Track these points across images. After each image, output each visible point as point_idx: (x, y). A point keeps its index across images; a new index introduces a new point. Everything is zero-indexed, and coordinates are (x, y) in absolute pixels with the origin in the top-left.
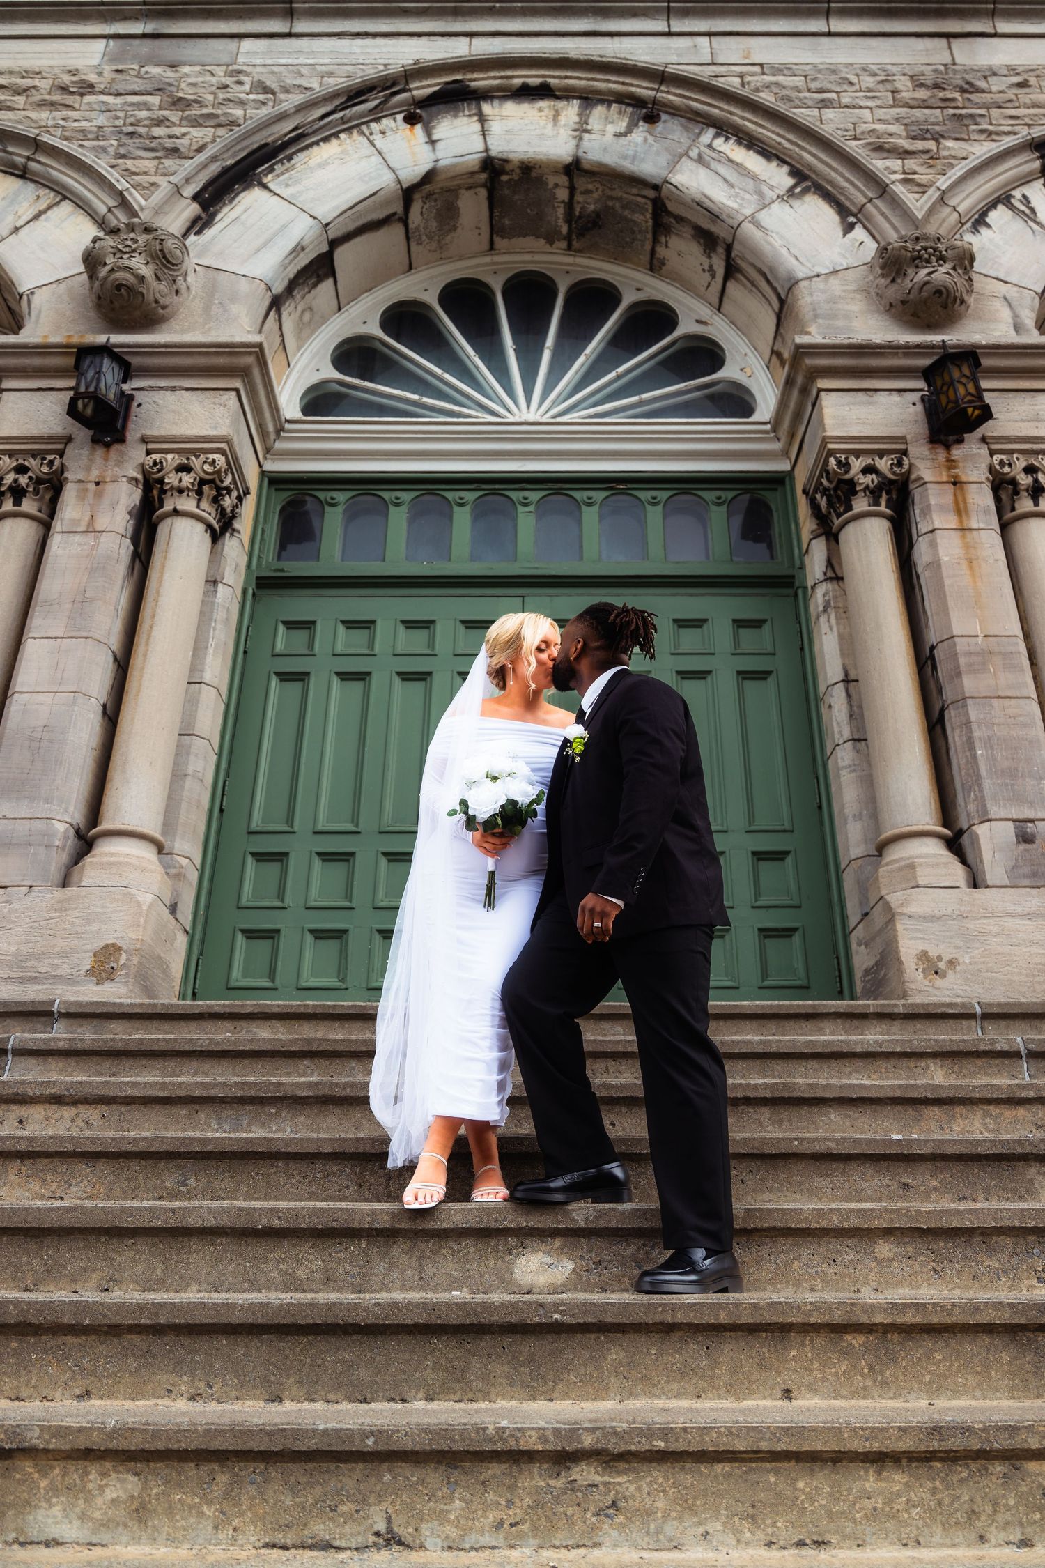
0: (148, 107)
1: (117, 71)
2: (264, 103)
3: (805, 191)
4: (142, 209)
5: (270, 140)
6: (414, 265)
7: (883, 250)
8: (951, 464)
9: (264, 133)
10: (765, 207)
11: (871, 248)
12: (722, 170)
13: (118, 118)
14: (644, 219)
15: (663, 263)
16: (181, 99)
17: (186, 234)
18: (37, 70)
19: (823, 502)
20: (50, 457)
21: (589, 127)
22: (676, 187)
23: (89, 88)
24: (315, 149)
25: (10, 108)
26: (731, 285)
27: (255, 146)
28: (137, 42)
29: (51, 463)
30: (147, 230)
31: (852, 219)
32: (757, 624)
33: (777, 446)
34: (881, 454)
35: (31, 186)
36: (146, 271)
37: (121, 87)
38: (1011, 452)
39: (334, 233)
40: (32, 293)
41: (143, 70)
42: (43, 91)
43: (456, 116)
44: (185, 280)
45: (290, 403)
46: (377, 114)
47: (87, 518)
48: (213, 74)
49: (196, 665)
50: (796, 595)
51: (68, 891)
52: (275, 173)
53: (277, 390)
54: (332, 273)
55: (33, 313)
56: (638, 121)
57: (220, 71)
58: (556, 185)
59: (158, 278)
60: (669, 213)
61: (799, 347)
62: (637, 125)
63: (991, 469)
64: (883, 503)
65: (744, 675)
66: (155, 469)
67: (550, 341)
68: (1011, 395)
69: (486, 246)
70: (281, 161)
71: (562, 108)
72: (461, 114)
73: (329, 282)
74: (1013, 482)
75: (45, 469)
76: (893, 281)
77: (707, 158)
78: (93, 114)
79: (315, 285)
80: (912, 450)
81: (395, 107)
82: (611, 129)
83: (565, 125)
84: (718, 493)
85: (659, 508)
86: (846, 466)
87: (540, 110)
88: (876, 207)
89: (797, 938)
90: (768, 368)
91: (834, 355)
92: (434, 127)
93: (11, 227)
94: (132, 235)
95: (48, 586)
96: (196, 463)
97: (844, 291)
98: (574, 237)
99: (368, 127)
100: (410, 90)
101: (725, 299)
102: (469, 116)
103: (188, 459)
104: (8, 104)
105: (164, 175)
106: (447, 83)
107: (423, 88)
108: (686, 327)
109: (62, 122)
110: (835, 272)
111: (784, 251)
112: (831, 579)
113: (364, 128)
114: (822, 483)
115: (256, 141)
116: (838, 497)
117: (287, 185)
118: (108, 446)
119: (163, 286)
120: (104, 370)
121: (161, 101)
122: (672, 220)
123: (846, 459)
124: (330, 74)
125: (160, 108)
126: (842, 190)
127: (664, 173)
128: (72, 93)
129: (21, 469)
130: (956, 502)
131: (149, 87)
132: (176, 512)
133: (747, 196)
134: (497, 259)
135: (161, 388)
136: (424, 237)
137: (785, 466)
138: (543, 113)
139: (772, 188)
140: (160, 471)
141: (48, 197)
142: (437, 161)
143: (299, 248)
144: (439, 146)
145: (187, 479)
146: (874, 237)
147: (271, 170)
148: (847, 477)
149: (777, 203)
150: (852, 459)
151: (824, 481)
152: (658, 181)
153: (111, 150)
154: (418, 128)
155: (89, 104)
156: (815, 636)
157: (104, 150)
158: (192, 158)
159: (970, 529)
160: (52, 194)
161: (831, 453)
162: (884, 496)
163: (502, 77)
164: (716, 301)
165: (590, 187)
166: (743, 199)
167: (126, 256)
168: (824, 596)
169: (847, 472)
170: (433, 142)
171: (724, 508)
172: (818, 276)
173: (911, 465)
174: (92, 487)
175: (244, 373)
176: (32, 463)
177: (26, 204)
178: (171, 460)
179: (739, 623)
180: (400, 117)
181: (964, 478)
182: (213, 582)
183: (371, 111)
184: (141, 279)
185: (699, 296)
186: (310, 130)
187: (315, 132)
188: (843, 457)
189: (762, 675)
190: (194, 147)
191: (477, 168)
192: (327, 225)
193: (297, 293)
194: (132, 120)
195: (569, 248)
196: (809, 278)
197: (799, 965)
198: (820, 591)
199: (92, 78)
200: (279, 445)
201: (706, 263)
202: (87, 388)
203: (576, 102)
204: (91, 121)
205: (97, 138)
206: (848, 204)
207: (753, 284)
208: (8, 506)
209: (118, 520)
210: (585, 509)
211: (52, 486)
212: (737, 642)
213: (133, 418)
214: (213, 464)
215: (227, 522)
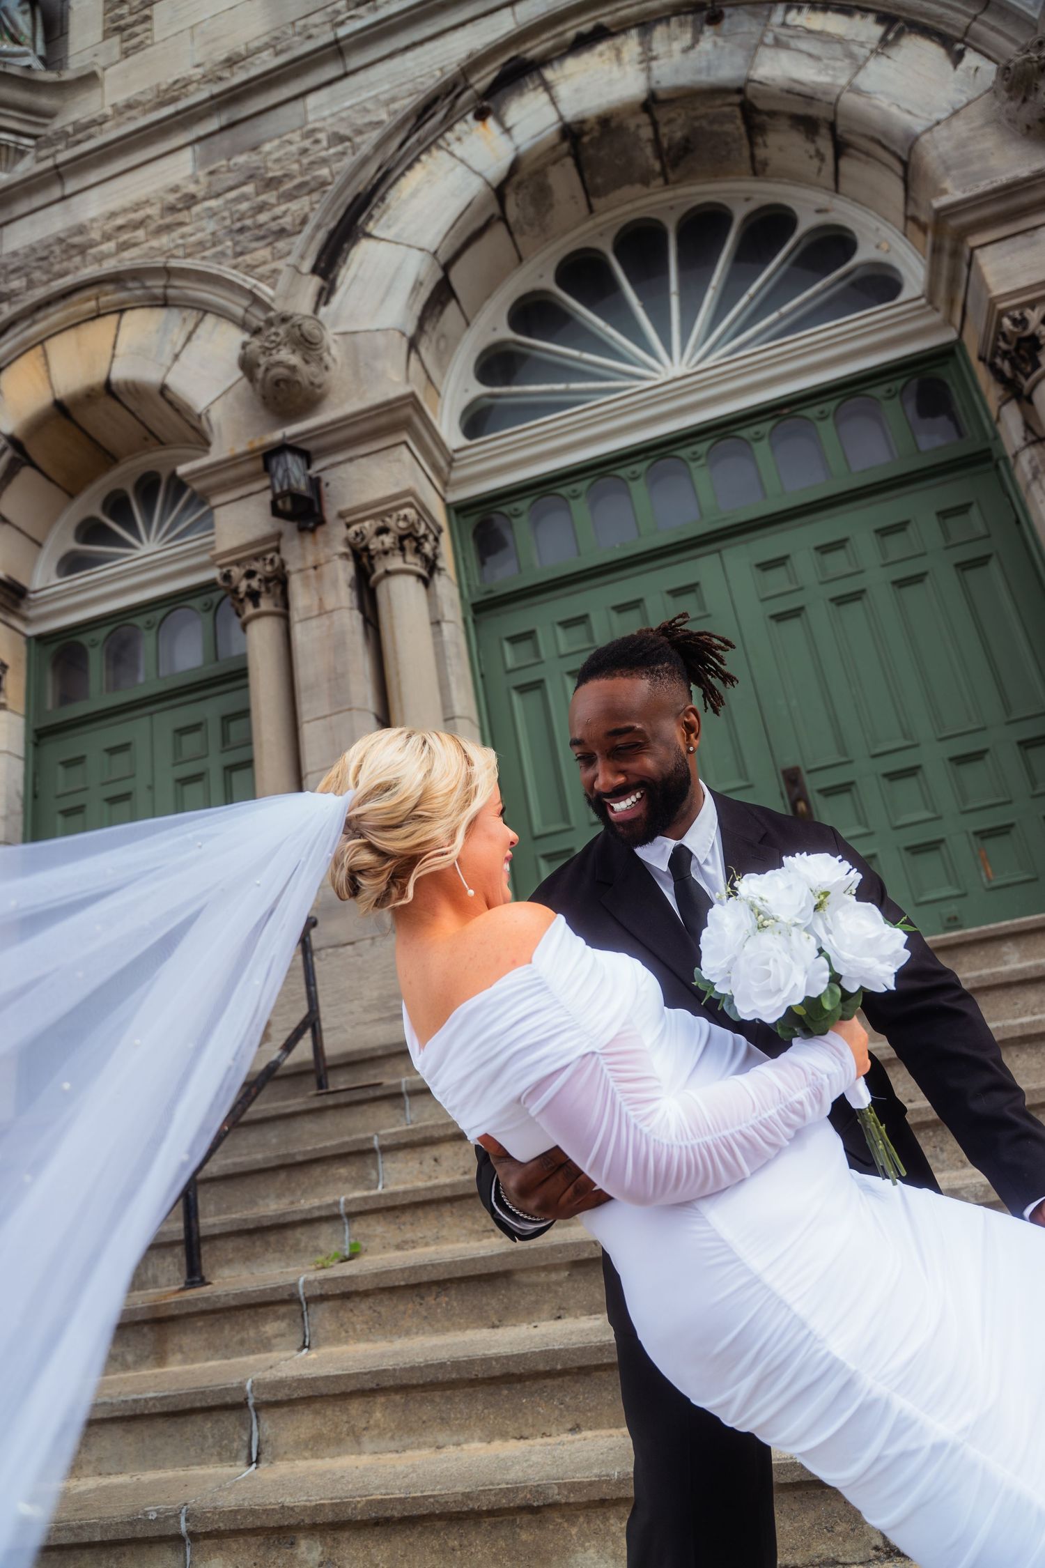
0: (244, 198)
1: (212, 173)
2: (344, 153)
3: (899, 35)
4: (273, 299)
5: (361, 188)
6: (524, 255)
7: (1004, 71)
9: (354, 184)
10: (860, 68)
11: (989, 70)
12: (804, 45)
13: (224, 218)
14: (736, 127)
15: (765, 164)
16: (272, 179)
17: (316, 310)
18: (144, 199)
19: (1006, 367)
20: (269, 556)
21: (654, 53)
22: (760, 83)
23: (191, 200)
24: (403, 182)
25: (135, 245)
26: (845, 164)
27: (349, 200)
28: (217, 138)
29: (272, 561)
30: (284, 320)
31: (959, 46)
32: (963, 509)
33: (937, 318)
35: (175, 311)
36: (295, 360)
37: (218, 187)
39: (443, 257)
40: (208, 411)
41: (232, 162)
42: (156, 218)
43: (521, 94)
44: (329, 354)
45: (450, 432)
46: (448, 124)
47: (316, 602)
48: (290, 142)
49: (446, 704)
50: (997, 467)
52: (374, 219)
53: (436, 423)
54: (452, 294)
55: (215, 429)
56: (702, 26)
57: (296, 137)
58: (638, 126)
59: (307, 362)
60: (759, 112)
61: (938, 212)
62: (701, 32)
65: (963, 567)
66: (359, 539)
67: (674, 286)
69: (585, 211)
70: (376, 206)
71: (622, 44)
72: (526, 90)
73: (453, 305)
75: (269, 568)
76: (1025, 100)
77: (784, 39)
78: (204, 223)
79: (441, 312)
81: (462, 108)
82: (677, 46)
83: (630, 61)
84: (886, 387)
85: (830, 421)
86: (1022, 322)
87: (601, 55)
88: (984, 23)
90: (905, 235)
91: (980, 206)
92: (505, 114)
93: (171, 356)
94: (273, 330)
95: (305, 673)
96: (390, 522)
97: (972, 130)
98: (669, 170)
99: (444, 139)
100: (471, 86)
101: (842, 180)
102: (535, 89)
103: (383, 521)
104: (133, 241)
105: (280, 258)
106: (505, 64)
107: (482, 80)
108: (807, 222)
109: (180, 241)
110: (956, 113)
111: (894, 110)
112: (1033, 443)
113: (441, 142)
114: (999, 347)
115: (348, 196)
116: (1022, 358)
117: (389, 227)
118: (313, 531)
119: (313, 368)
120: (290, 466)
121: (256, 187)
122: (765, 118)
123: (1021, 314)
124: (393, 100)
125: (258, 194)
126: (939, 18)
127: (743, 73)
128: (180, 210)
129: (250, 574)
131: (242, 178)
132: (388, 573)
133: (838, 64)
134: (601, 219)
135: (340, 463)
136: (526, 227)
137: (950, 335)
138: (605, 58)
139: (862, 45)
140: (363, 539)
141: (192, 316)
142: (517, 148)
143: (418, 284)
144: (515, 132)
145: (388, 540)
146: (989, 57)
147: (370, 217)
148: (1027, 333)
149: (872, 59)
150: (1028, 313)
151: (1002, 345)
152: (740, 84)
153: (229, 252)
154: (491, 122)
155: (197, 215)
156: (1030, 505)
157: (223, 254)
158: (300, 232)
160: (195, 313)
161: (1003, 313)
163: (554, 37)
164: (831, 184)
165: (672, 115)
166: (834, 69)
167: (274, 352)
168: (1030, 462)
169: (1025, 328)
170: (507, 131)
171: (897, 400)
172: (938, 123)
174: (312, 572)
175: (406, 425)
176: (256, 566)
177: (176, 330)
178: (369, 526)
179: (944, 515)
180: (470, 117)
182: (436, 623)
183: (442, 122)
184: (293, 369)
185: (811, 184)
186: (393, 165)
187: (398, 165)
188: (1017, 314)
189: (982, 561)
190: (298, 221)
191: (556, 139)
192: (435, 252)
193: (428, 327)
194: (236, 216)
195: (667, 182)
196: (929, 130)
198: (1024, 459)
199: (192, 188)
201: (811, 148)
202: (281, 487)
203: (634, 33)
204: (203, 230)
205: (214, 245)
206: (950, 31)
207: (868, 154)
208: (250, 610)
209: (342, 596)
210: (755, 445)
211: (279, 582)
212: (946, 534)
213: (325, 498)
214: (405, 518)
215: (432, 566)
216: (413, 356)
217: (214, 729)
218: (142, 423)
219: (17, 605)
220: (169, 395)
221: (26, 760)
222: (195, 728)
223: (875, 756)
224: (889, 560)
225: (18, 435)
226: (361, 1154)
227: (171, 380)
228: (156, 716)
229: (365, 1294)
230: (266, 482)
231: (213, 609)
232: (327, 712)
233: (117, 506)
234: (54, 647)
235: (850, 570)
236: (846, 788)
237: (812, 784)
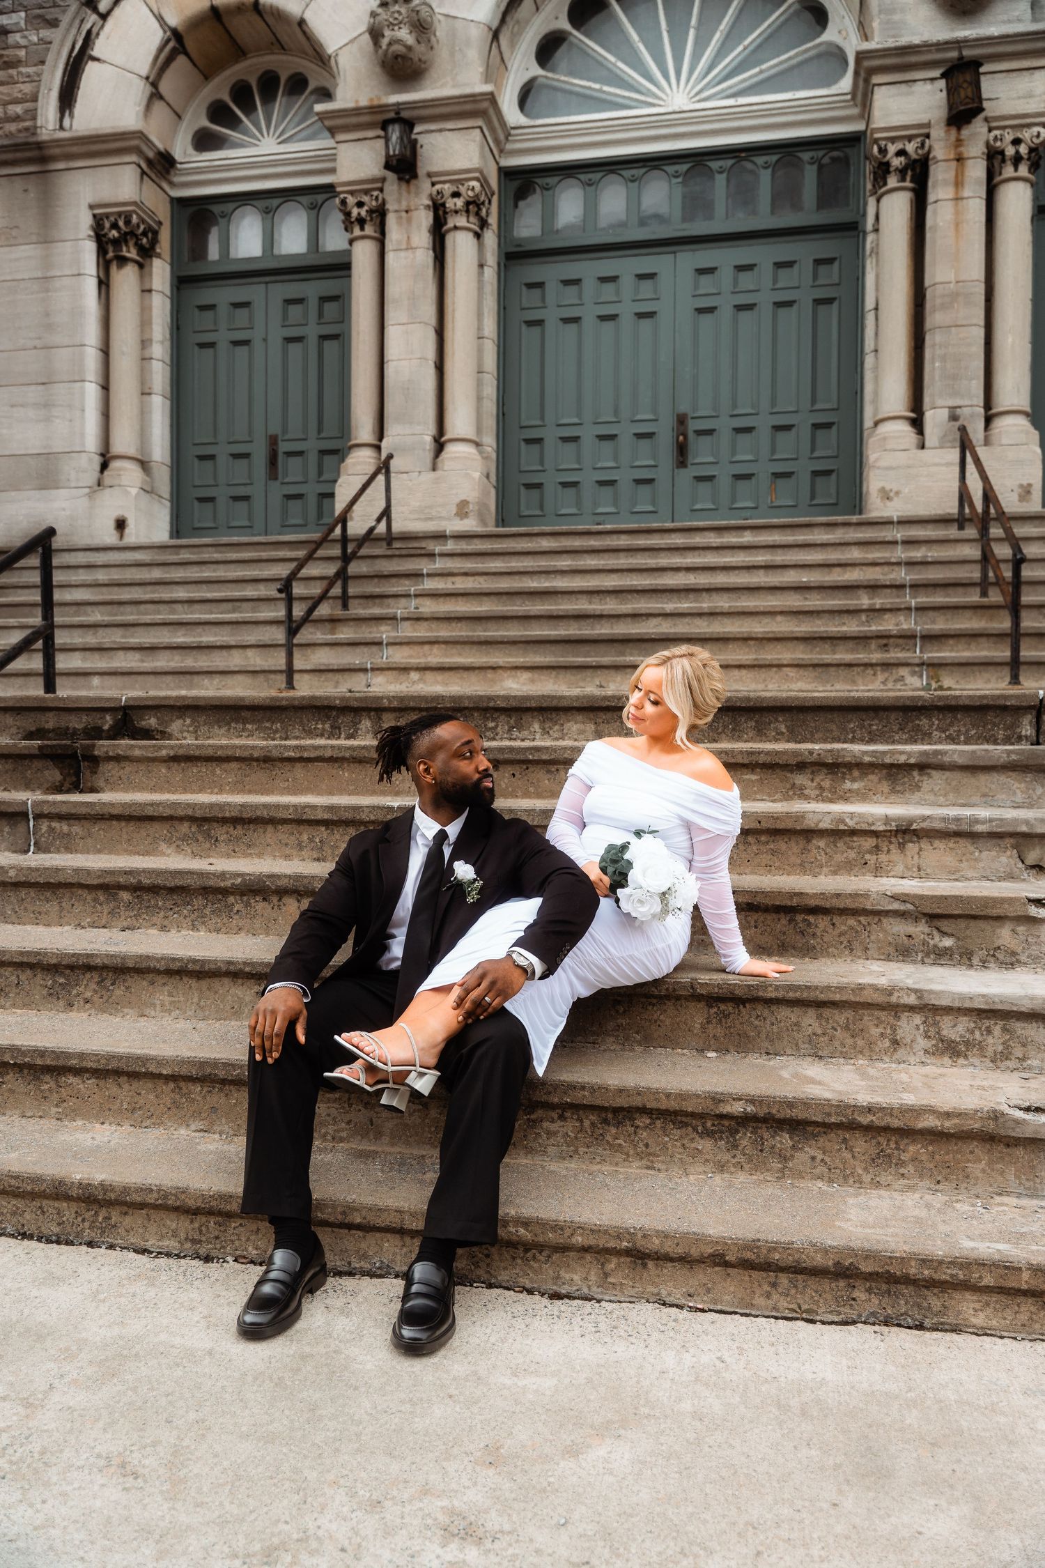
8: (959, 142)
29: (377, 198)
32: (830, 261)
33: (857, 110)
34: (910, 138)
36: (411, 39)
38: (1004, 128)
40: (337, 55)
44: (435, 36)
45: (511, 110)
47: (405, 238)
49: (480, 328)
50: (859, 237)
51: (438, 473)
53: (502, 106)
55: (342, 73)
59: (419, 42)
61: (858, 53)
63: (988, 144)
64: (908, 178)
65: (818, 302)
66: (439, 196)
67: (694, 22)
68: (1015, 74)
74: (1002, 153)
75: (374, 203)
80: (934, 134)
84: (812, 154)
85: (770, 170)
86: (883, 151)
89: (834, 476)
91: (884, 56)
94: (397, 8)
95: (392, 290)
96: (462, 190)
103: (458, 187)
112: (876, 230)
116: (883, 173)
118: (408, 182)
119: (423, 48)
120: (401, 134)
123: (886, 145)
129: (360, 204)
130: (957, 176)
132: (456, 228)
135: (432, 131)
137: (859, 128)
140: (442, 197)
145: (460, 203)
148: (885, 160)
150: (890, 145)
156: (866, 270)
159: (962, 199)
161: (875, 140)
162: (909, 173)
167: (396, 28)
168: (871, 242)
169: (885, 156)
171: (815, 167)
173: (930, 147)
174: (404, 214)
175: (482, 114)
176: (365, 199)
178: (448, 188)
179: (818, 262)
181: (965, 155)
182: (481, 266)
184: (409, 48)
188: (883, 143)
189: (830, 301)
193: (508, 19)
197: (833, 491)
198: (870, 238)
200: (509, 146)
202: (394, 151)
208: (357, 232)
209: (422, 238)
210: (718, 176)
211: (380, 214)
212: (815, 277)
213: (419, 158)
214: (473, 189)
215: (483, 224)
216: (495, 44)
217: (313, 303)
218: (274, 34)
219: (168, 172)
220: (305, 27)
221: (172, 299)
222: (299, 301)
223: (732, 416)
224: (778, 286)
225: (180, 29)
226: (417, 575)
227: (308, 16)
228: (270, 285)
229: (426, 619)
230: (382, 133)
231: (315, 208)
232: (405, 321)
233: (242, 94)
234: (191, 210)
235: (752, 287)
236: (710, 432)
237: (693, 426)
